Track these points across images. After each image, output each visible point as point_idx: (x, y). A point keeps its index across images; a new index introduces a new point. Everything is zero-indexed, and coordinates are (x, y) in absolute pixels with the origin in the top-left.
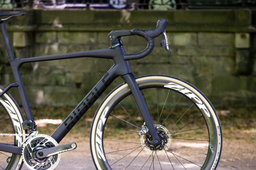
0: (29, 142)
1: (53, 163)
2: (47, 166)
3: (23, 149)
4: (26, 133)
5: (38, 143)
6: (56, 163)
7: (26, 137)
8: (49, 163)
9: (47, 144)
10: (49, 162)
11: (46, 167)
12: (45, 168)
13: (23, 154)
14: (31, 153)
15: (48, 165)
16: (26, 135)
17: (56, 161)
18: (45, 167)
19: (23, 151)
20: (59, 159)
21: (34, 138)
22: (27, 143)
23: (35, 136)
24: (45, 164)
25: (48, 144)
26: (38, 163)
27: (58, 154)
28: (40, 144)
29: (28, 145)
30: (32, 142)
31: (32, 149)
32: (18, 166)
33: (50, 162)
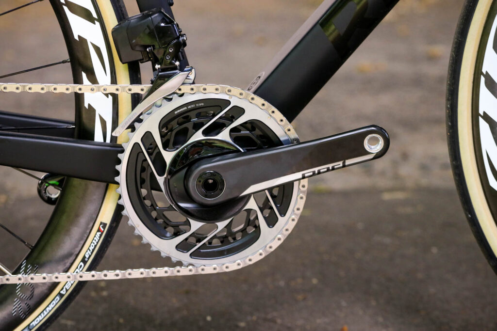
0: (151, 125)
1: (272, 221)
2: (239, 237)
3: (125, 157)
4: (135, 79)
5: (197, 127)
6: (287, 223)
7: (136, 99)
8: (251, 222)
9: (239, 131)
10: (252, 218)
11: (234, 239)
12: (230, 243)
13: (122, 179)
14: (160, 175)
15: (243, 231)
16: (136, 89)
17: (283, 213)
18: (230, 239)
19: (122, 168)
20: (298, 202)
21: (177, 102)
22: (141, 129)
23: (182, 95)
24: (228, 226)
25: (244, 132)
26: (196, 225)
27: (296, 184)
28: (205, 133)
29: (148, 136)
30: (165, 124)
31: (168, 156)
32: (99, 230)
33: (257, 218)
